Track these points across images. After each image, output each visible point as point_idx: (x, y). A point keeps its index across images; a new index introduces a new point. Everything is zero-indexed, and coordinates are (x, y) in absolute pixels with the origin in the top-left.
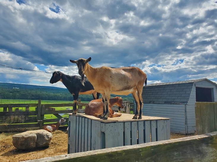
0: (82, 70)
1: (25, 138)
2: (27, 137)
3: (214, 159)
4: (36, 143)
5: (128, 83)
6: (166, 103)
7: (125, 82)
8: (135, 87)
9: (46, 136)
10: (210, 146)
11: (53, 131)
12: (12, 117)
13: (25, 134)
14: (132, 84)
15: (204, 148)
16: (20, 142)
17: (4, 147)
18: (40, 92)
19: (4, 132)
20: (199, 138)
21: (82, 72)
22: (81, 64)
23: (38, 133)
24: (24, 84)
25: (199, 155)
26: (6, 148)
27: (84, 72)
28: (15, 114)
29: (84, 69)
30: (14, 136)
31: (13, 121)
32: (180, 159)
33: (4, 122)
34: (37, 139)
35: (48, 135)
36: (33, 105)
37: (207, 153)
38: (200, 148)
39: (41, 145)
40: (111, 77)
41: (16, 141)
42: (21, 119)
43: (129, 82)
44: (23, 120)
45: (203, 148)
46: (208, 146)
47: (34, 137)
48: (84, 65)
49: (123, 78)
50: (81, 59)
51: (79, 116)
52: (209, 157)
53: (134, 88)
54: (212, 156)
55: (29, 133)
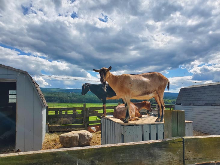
0: (103, 78)
1: (69, 137)
2: (71, 136)
3: (170, 162)
4: (79, 142)
5: (146, 88)
6: (206, 104)
7: (144, 88)
8: (156, 92)
9: (87, 136)
10: (164, 150)
11: (96, 132)
12: (62, 119)
13: (69, 134)
14: (151, 89)
15: (157, 151)
16: (66, 140)
17: (54, 144)
18: (93, 96)
19: (56, 132)
20: (150, 142)
21: (103, 80)
22: (103, 73)
23: (80, 134)
24: (79, 89)
25: (150, 158)
26: (55, 146)
27: (105, 80)
28: (64, 116)
29: (105, 77)
30: (60, 136)
31: (63, 122)
32: (128, 160)
33: (56, 124)
34: (79, 138)
35: (88, 135)
36: (79, 109)
37: (160, 156)
38: (152, 151)
39: (83, 144)
40: (130, 83)
41: (62, 140)
42: (69, 121)
43: (148, 88)
44: (71, 122)
45: (155, 151)
46: (160, 150)
47: (77, 137)
48: (105, 74)
49: (142, 84)
50: (103, 69)
51: (107, 119)
52: (163, 159)
53: (154, 92)
54: (166, 159)
55: (73, 133)
